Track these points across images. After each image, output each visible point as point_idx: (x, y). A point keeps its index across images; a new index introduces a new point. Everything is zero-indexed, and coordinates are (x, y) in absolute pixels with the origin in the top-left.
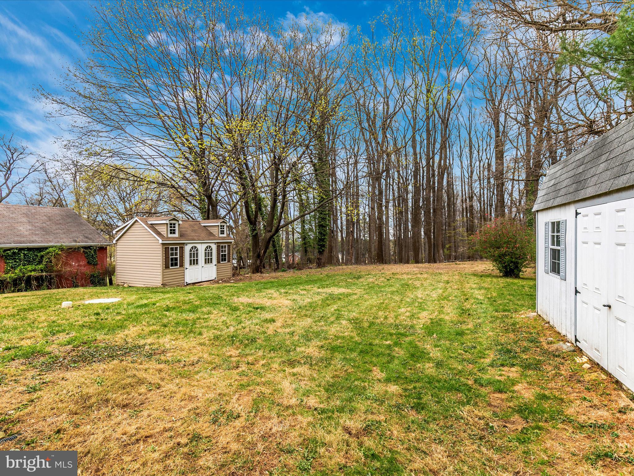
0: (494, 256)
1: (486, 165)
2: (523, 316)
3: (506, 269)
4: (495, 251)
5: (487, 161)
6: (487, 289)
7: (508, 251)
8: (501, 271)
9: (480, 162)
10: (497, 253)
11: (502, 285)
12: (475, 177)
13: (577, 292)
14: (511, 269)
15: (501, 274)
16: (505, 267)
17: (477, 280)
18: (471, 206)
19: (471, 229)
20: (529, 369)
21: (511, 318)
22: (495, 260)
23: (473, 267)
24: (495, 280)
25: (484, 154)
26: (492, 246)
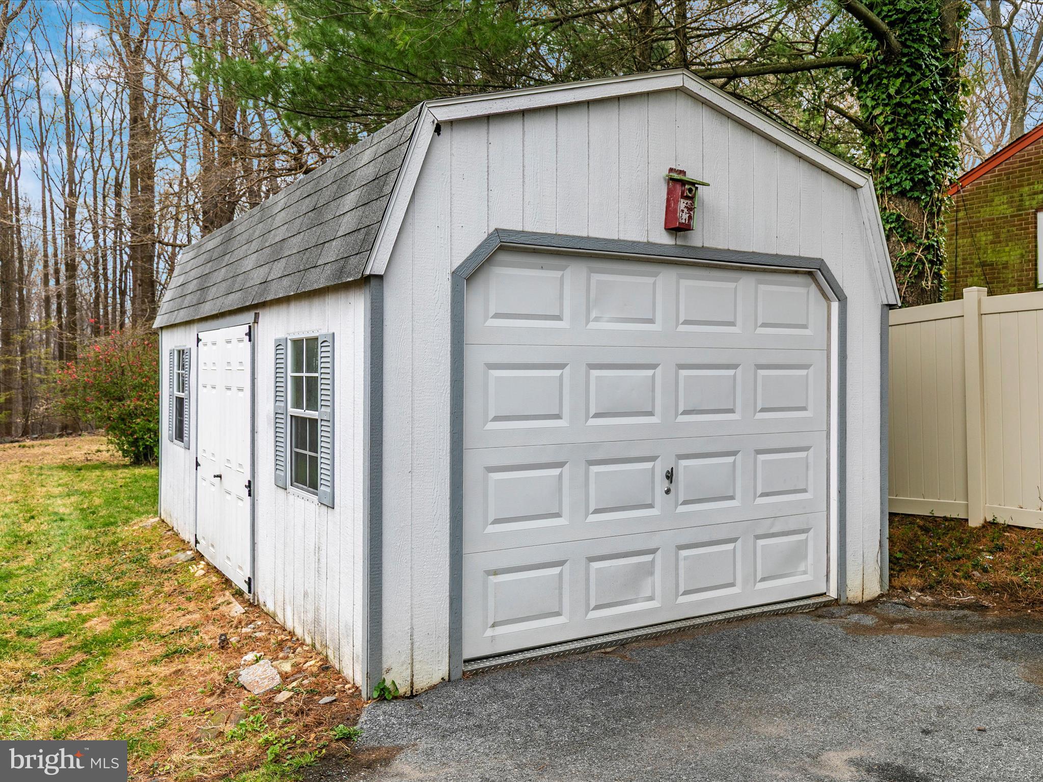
0: (109, 418)
1: (112, 182)
2: (136, 527)
3: (137, 447)
4: (112, 407)
5: (113, 174)
6: (86, 494)
7: (141, 406)
8: (125, 453)
9: (96, 173)
10: (115, 413)
11: (120, 482)
12: (81, 213)
13: (197, 464)
14: (146, 447)
15: (127, 460)
16: (135, 443)
17: (65, 477)
18: (72, 292)
19: (66, 353)
20: (118, 597)
21: (114, 533)
22: (111, 429)
23: (68, 452)
24: (108, 474)
25: (107, 154)
26: (105, 394)
